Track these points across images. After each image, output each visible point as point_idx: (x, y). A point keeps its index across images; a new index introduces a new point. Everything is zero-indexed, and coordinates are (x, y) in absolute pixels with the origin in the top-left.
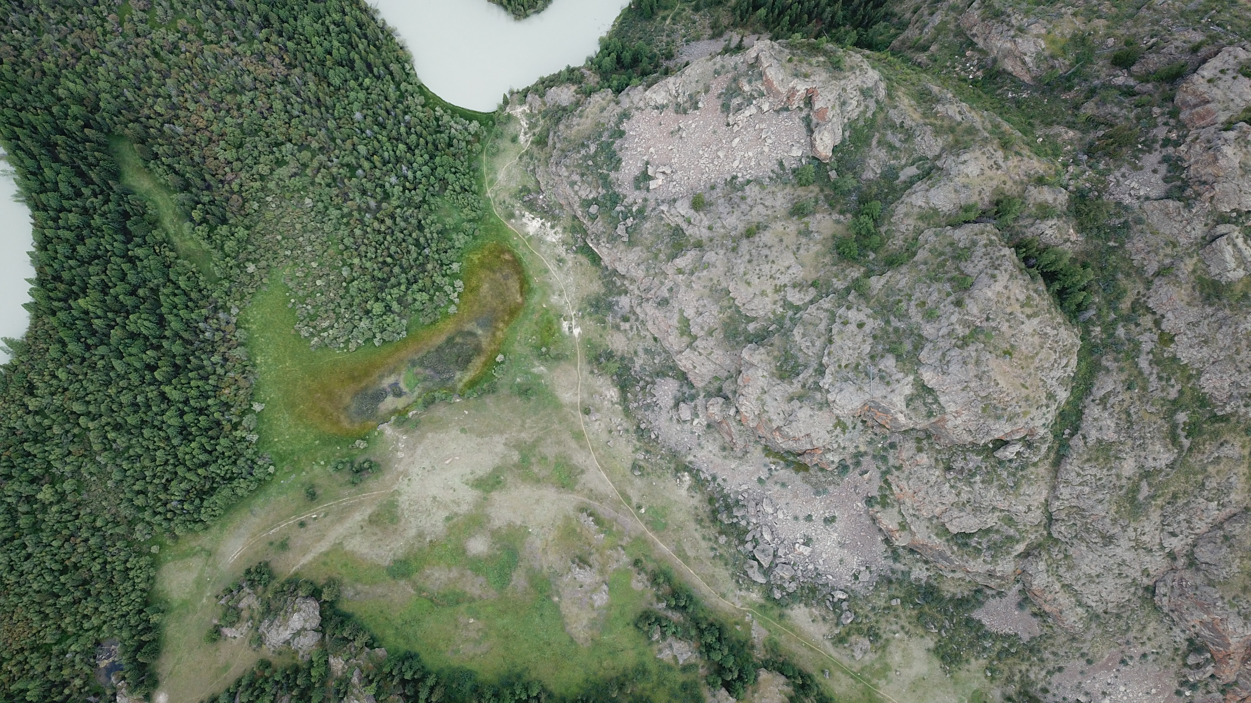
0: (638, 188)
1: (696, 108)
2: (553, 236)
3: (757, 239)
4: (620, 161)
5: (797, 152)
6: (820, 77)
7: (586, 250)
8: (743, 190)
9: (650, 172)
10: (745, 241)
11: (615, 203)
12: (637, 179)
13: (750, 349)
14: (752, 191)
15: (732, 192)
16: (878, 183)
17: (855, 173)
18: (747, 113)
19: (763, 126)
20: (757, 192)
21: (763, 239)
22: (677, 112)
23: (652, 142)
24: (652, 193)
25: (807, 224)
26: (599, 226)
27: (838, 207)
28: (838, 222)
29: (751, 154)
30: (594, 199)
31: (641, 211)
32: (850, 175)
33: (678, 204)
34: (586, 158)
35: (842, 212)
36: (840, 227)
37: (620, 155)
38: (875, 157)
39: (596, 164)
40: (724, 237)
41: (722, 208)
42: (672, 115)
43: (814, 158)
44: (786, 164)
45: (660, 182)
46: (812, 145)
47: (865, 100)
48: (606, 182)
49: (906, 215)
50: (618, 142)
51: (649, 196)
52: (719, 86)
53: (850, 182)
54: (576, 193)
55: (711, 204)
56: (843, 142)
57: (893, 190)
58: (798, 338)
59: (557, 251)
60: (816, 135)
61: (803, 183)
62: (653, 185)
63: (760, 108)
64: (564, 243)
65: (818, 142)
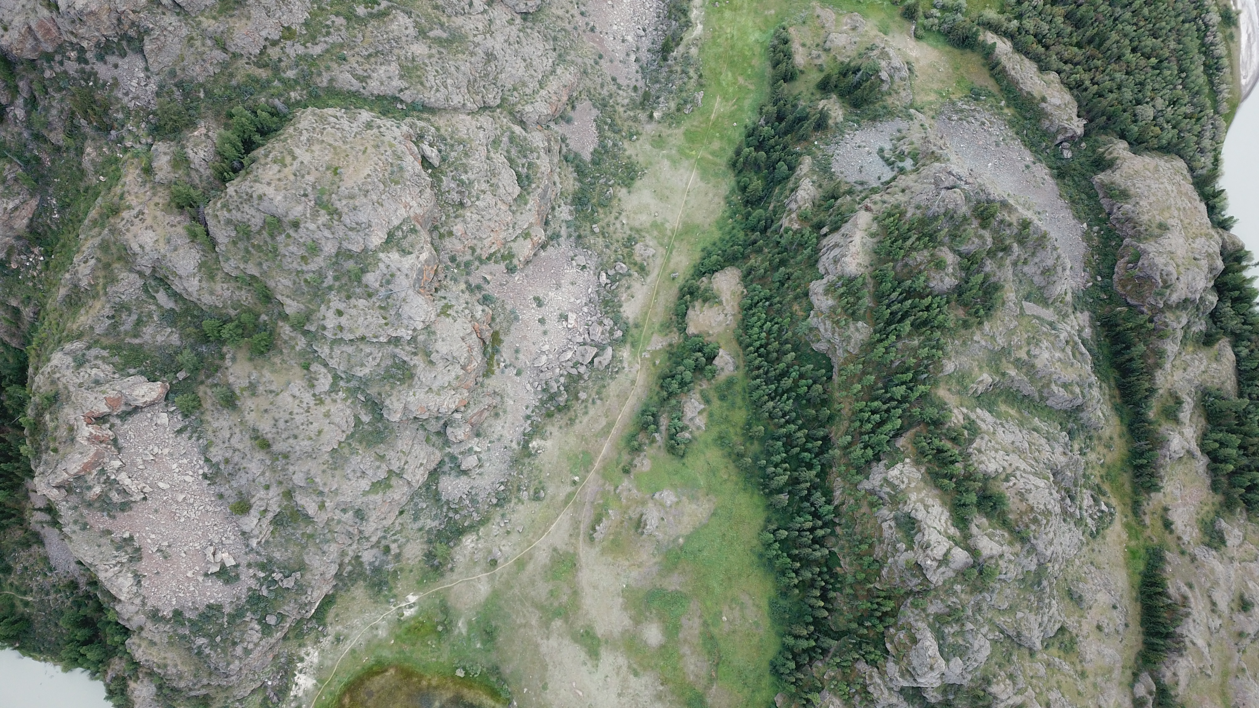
0: (237, 577)
1: (131, 538)
2: (312, 656)
3: (269, 436)
4: (210, 607)
5: (164, 418)
6: (69, 413)
7: (320, 615)
8: (218, 464)
9: (217, 569)
10: (275, 448)
11: (260, 598)
12: (227, 582)
13: (389, 414)
14: (216, 454)
15: (222, 474)
16: (183, 328)
17: (176, 353)
18: (127, 481)
19: (139, 461)
20: (217, 449)
21: (267, 429)
22: (140, 559)
23: (181, 577)
24: (240, 560)
25: (243, 390)
26: (290, 609)
27: (217, 362)
28: (234, 359)
29: (174, 466)
30: (260, 622)
31: (262, 567)
32: (179, 358)
33: (246, 529)
34: (213, 645)
35: (223, 357)
36: (240, 355)
37: (202, 608)
38: (153, 337)
39: (219, 632)
40: (273, 470)
41: (242, 480)
42: (144, 563)
43: (166, 399)
44: (179, 426)
45: (225, 555)
46: (152, 404)
47: (88, 361)
48: (238, 614)
49: (212, 293)
50: (187, 615)
51: (244, 562)
52: (99, 521)
53: (187, 356)
54: (256, 645)
55: (240, 493)
56: (142, 373)
57: (187, 312)
58: (367, 371)
59: (328, 647)
60: (139, 403)
61: (198, 404)
62: (230, 562)
63: (118, 470)
64: (317, 641)
65: (148, 399)
